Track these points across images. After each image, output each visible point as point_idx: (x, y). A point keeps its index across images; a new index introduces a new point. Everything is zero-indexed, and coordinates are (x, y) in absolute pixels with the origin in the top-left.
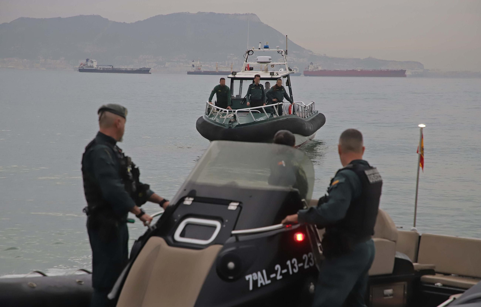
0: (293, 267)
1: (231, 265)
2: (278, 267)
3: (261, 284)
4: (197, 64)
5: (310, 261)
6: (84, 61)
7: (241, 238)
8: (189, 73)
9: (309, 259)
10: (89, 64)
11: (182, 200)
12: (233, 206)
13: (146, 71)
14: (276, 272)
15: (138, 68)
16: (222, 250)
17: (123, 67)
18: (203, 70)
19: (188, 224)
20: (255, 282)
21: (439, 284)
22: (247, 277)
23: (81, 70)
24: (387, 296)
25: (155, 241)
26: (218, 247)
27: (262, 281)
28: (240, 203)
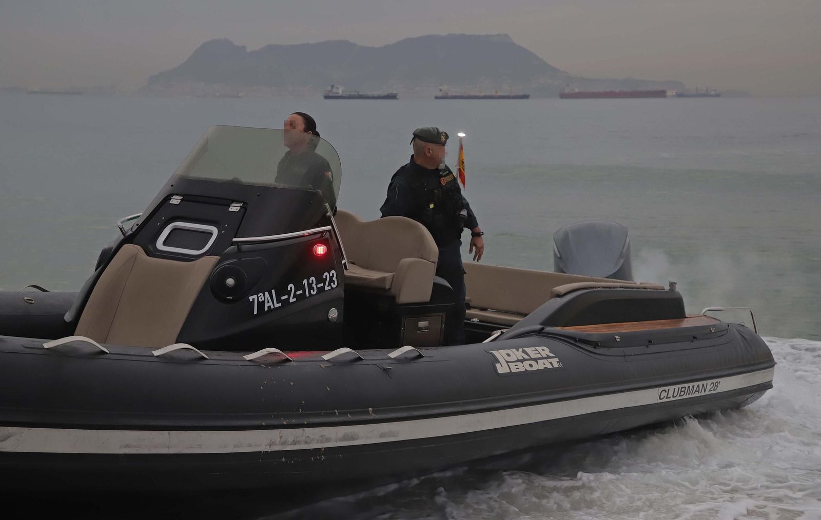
0: (311, 287)
1: (230, 281)
2: (291, 286)
3: (269, 307)
4: (445, 88)
5: (331, 281)
6: (329, 88)
7: (244, 247)
8: (437, 98)
9: (331, 278)
10: (335, 90)
11: (168, 198)
12: (235, 208)
13: (393, 97)
14: (289, 293)
15: (386, 93)
16: (220, 262)
17: (370, 93)
18: (450, 94)
19: (174, 230)
20: (261, 305)
21: (475, 320)
22: (251, 298)
23: (327, 97)
24: (421, 329)
25: (130, 249)
26: (214, 259)
27: (271, 304)
28: (244, 203)
